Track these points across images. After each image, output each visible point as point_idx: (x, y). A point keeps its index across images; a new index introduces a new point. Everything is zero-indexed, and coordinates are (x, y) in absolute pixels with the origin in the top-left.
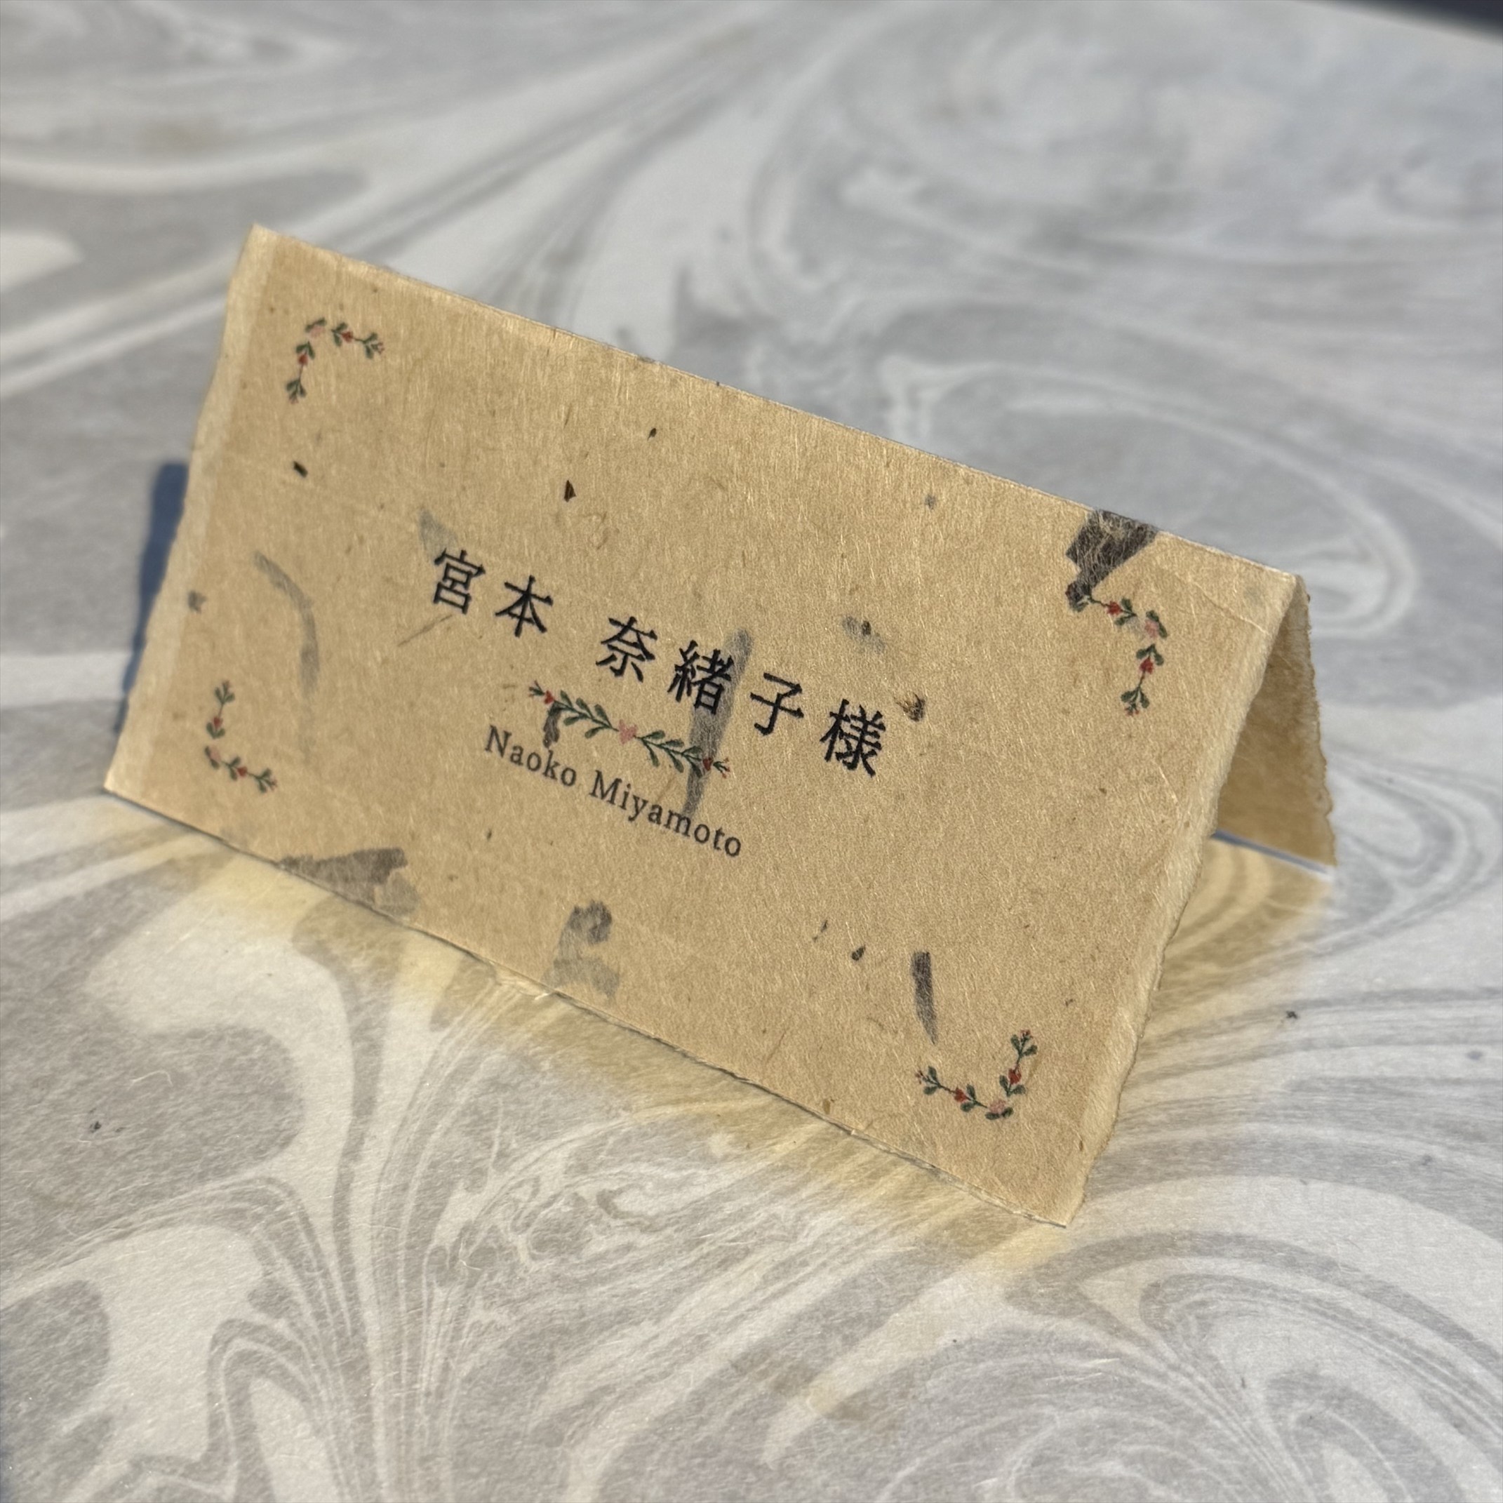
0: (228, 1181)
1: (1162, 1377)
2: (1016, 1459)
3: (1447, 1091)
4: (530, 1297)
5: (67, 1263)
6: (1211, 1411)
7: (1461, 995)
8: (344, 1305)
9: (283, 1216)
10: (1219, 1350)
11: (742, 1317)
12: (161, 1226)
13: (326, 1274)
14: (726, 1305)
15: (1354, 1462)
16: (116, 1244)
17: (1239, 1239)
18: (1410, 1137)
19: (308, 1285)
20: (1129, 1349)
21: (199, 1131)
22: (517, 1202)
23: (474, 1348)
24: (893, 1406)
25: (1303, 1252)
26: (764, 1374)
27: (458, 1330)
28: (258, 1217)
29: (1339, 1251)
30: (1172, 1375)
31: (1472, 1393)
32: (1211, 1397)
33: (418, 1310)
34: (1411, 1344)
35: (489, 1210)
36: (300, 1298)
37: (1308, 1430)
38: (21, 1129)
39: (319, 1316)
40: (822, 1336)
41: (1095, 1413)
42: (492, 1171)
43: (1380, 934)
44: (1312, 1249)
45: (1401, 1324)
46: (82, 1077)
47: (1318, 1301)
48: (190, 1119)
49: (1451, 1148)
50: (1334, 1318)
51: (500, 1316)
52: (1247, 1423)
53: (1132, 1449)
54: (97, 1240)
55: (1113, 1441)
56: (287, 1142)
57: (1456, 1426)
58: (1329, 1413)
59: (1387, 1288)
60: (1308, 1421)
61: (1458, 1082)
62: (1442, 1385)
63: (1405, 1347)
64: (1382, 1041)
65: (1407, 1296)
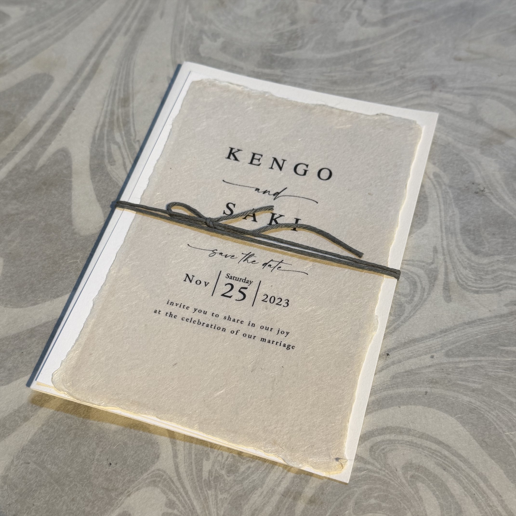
0: (149, 472)
1: (378, 473)
2: (351, 504)
3: (428, 370)
4: (231, 488)
5: (119, 507)
6: (391, 479)
7: (426, 338)
8: (188, 502)
9: (165, 480)
10: (389, 461)
11: (281, 481)
12: (138, 490)
13: (181, 494)
14: (276, 479)
15: (424, 485)
16: (128, 498)
17: (387, 428)
18: (421, 387)
19: (178, 498)
20: (370, 467)
21: (136, 459)
22: (219, 461)
23: (222, 506)
24: (321, 497)
25: (403, 428)
26: (290, 496)
27: (217, 502)
28: (159, 481)
29: (411, 426)
30: (380, 471)
31: (447, 459)
32: (390, 476)
33: (206, 499)
34: (431, 449)
35: (213, 466)
36: (177, 502)
37: (413, 479)
38: (92, 470)
39: (184, 506)
40: (300, 482)
41: (366, 487)
42: (211, 453)
43: (404, 322)
44: (405, 427)
45: (428, 443)
46: (101, 450)
47: (408, 442)
48: (132, 456)
49: (431, 388)
50: (413, 446)
51: (225, 495)
52: (399, 481)
53: (376, 495)
54: (124, 498)
55: (371, 494)
56: (158, 457)
57: (444, 470)
58: (416, 473)
59: (423, 434)
60: (412, 476)
61: (430, 366)
62: (440, 459)
63: (430, 450)
64: (410, 358)
65: (428, 435)
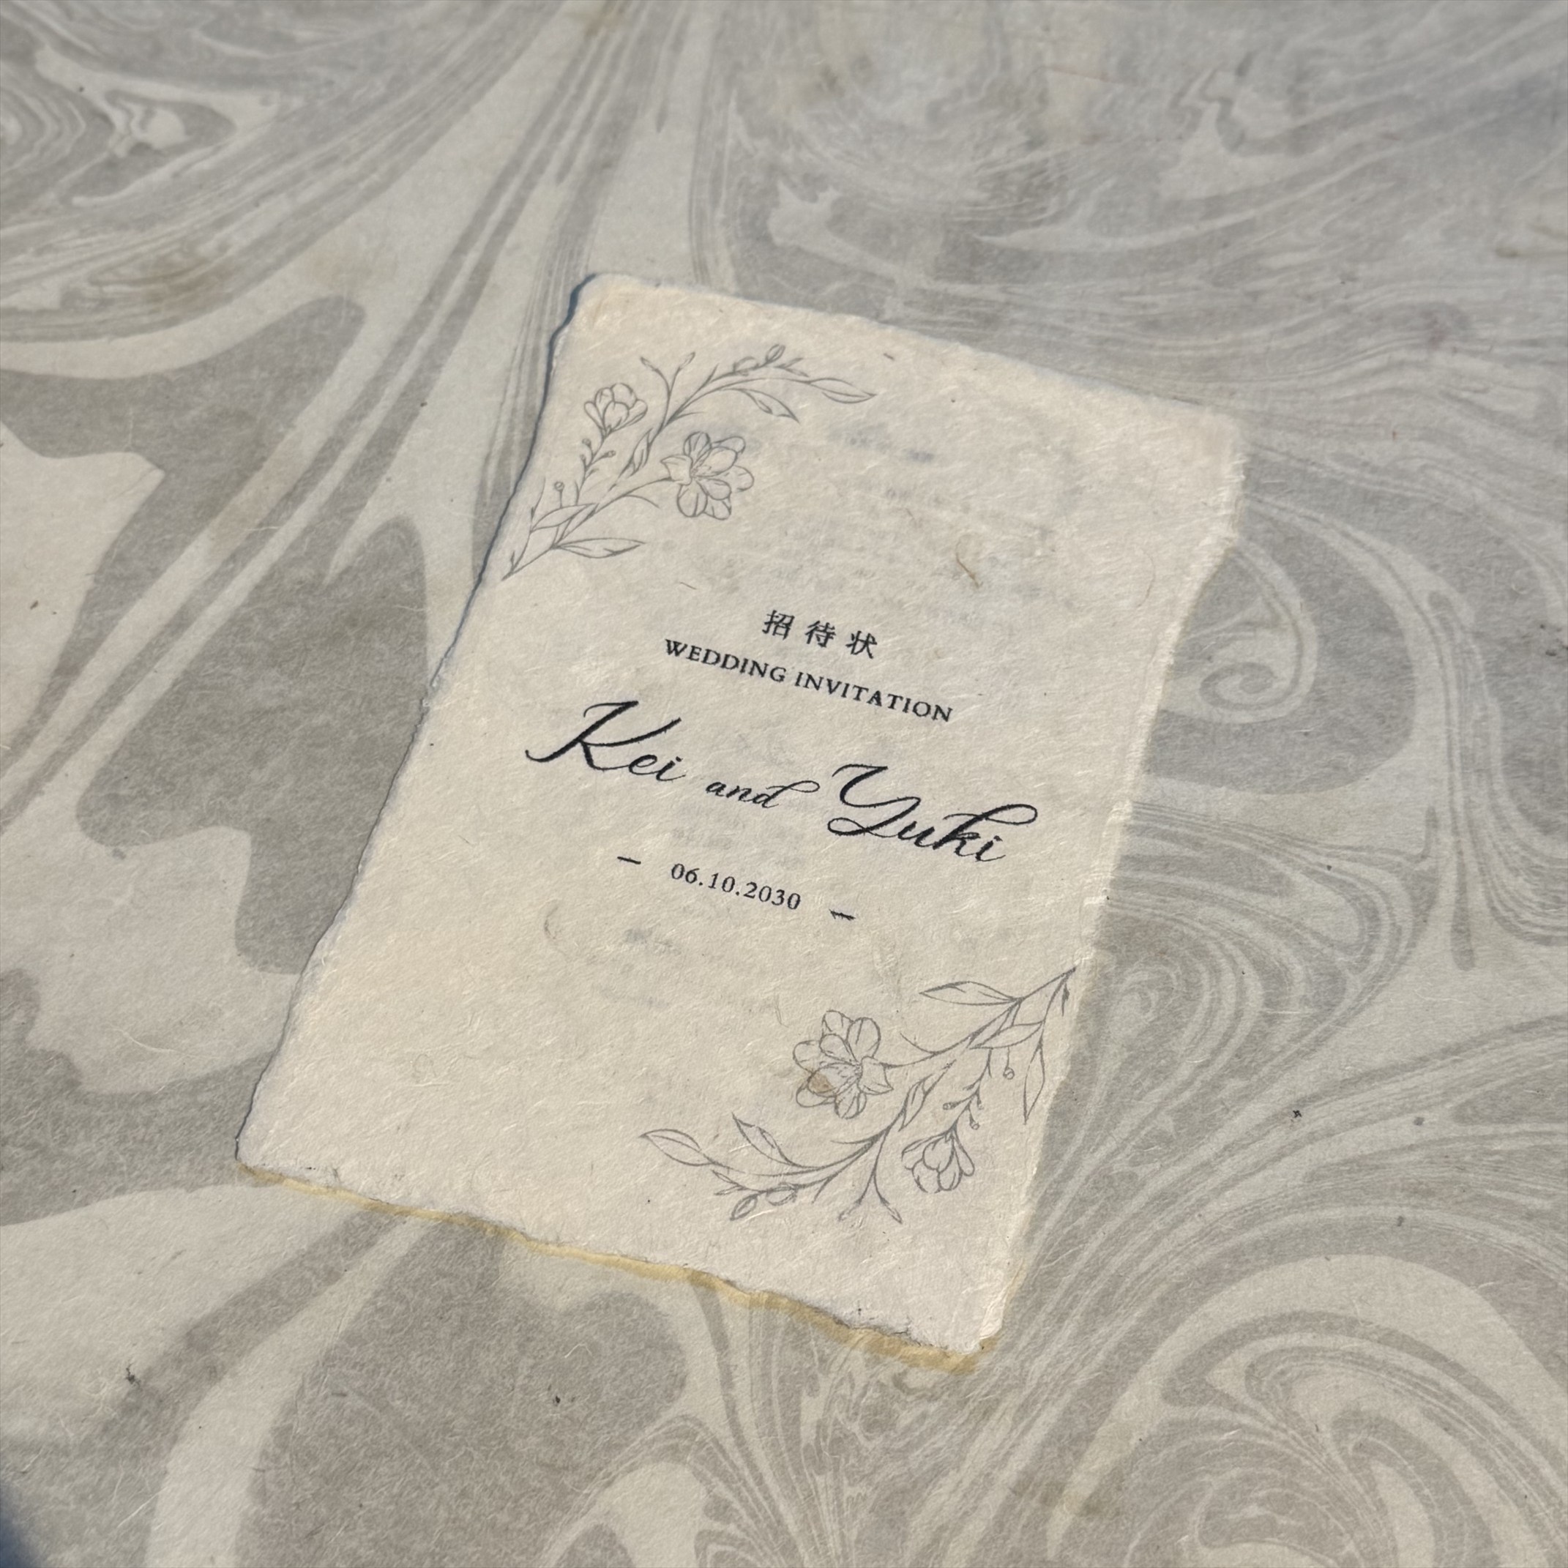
0: (658, 1424)
1: (1269, 1436)
2: (1195, 1518)
3: (1406, 1158)
4: (876, 1469)
5: (584, 1514)
6: (1302, 1454)
7: (1404, 1068)
8: (765, 1504)
9: (702, 1444)
10: (1299, 1406)
11: (1008, 1454)
12: (630, 1470)
13: (745, 1484)
14: (996, 1447)
15: (1390, 1470)
16: (608, 1492)
17: (1295, 1316)
18: (1386, 1204)
19: (738, 1493)
20: (1246, 1420)
21: (624, 1388)
22: (843, 1397)
23: (854, 1516)
24: (1115, 1497)
25: (1337, 1317)
26: (1033, 1494)
27: (840, 1505)
28: (688, 1448)
29: (1358, 1311)
30: (1274, 1432)
31: (1453, 1402)
32: (1300, 1444)
33: (811, 1497)
34: (1411, 1374)
35: (828, 1409)
36: (736, 1505)
37: (1362, 1455)
38: (511, 1414)
39: (753, 1516)
40: (1060, 1456)
41: (1234, 1473)
42: (820, 1375)
43: (1341, 1023)
44: (1341, 1313)
45: (1402, 1359)
46: (531, 1362)
47: (1351, 1354)
48: (615, 1380)
49: (1415, 1207)
50: (1363, 1364)
51: (861, 1489)
52: (1324, 1459)
53: (1262, 1494)
54: (595, 1491)
55: (1250, 1491)
56: (682, 1384)
57: (1446, 1430)
58: (1371, 1439)
59: (1391, 1333)
60: (1360, 1447)
61: (1411, 1148)
62: (1434, 1401)
63: (1408, 1376)
64: (1357, 1124)
65: (1404, 1336)
